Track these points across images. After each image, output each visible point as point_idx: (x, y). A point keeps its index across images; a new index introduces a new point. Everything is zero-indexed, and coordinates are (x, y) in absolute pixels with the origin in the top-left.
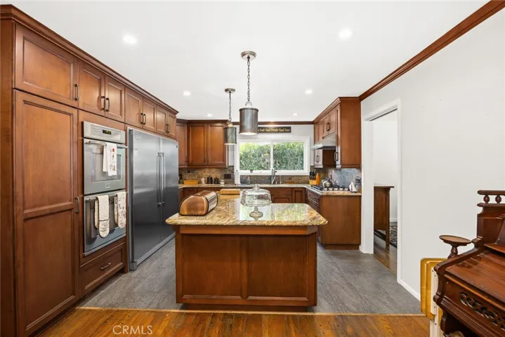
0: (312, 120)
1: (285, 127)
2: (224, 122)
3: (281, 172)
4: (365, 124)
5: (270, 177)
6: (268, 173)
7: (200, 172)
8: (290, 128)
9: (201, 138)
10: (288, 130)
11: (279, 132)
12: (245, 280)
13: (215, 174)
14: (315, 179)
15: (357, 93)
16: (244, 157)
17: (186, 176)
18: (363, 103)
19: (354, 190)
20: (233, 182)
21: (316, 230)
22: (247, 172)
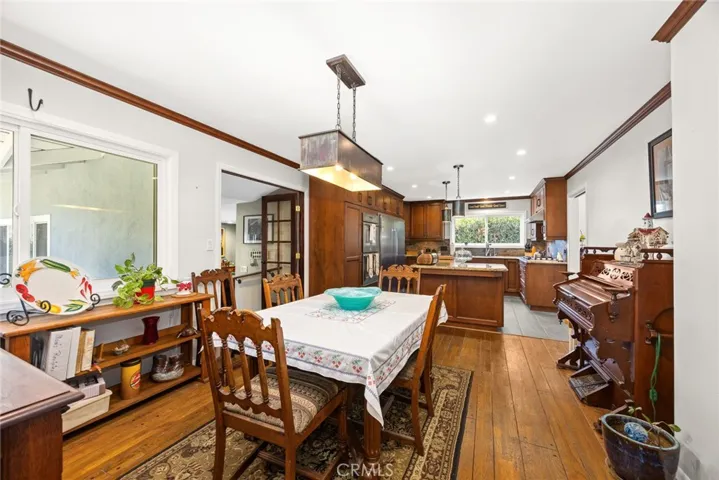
0: (528, 194)
1: (500, 203)
2: (442, 202)
3: (494, 245)
4: (570, 200)
5: (484, 250)
6: (483, 245)
7: (419, 245)
8: (504, 203)
9: (421, 217)
10: (503, 205)
11: (493, 208)
12: (455, 307)
13: (433, 246)
14: (530, 252)
15: (561, 173)
16: (460, 231)
17: (409, 248)
18: (569, 181)
19: (560, 259)
20: (449, 254)
21: (501, 275)
22: (462, 245)
